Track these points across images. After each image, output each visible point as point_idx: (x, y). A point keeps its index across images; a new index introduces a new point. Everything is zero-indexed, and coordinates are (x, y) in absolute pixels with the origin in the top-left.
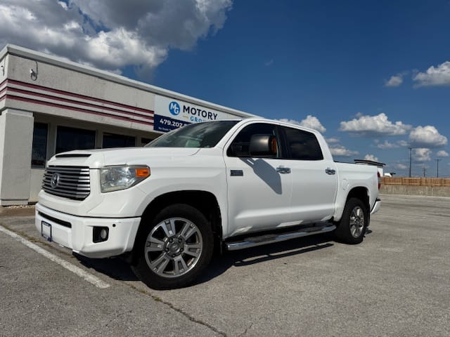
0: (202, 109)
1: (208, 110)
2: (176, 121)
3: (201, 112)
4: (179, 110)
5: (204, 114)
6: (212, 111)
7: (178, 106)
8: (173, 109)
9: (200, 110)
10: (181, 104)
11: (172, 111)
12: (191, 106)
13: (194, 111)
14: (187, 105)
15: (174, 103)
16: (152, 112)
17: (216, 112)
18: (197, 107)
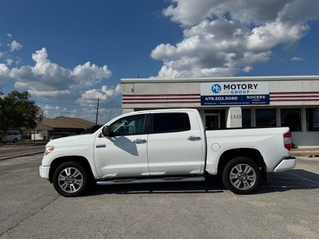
0: (242, 83)
1: (247, 83)
2: (218, 96)
3: (240, 86)
4: (220, 89)
5: (244, 87)
6: (252, 83)
7: (219, 86)
8: (215, 90)
9: (239, 85)
10: (222, 84)
11: (214, 91)
12: (231, 84)
13: (233, 87)
14: (227, 84)
15: (215, 85)
16: (199, 95)
17: (255, 83)
18: (236, 83)
